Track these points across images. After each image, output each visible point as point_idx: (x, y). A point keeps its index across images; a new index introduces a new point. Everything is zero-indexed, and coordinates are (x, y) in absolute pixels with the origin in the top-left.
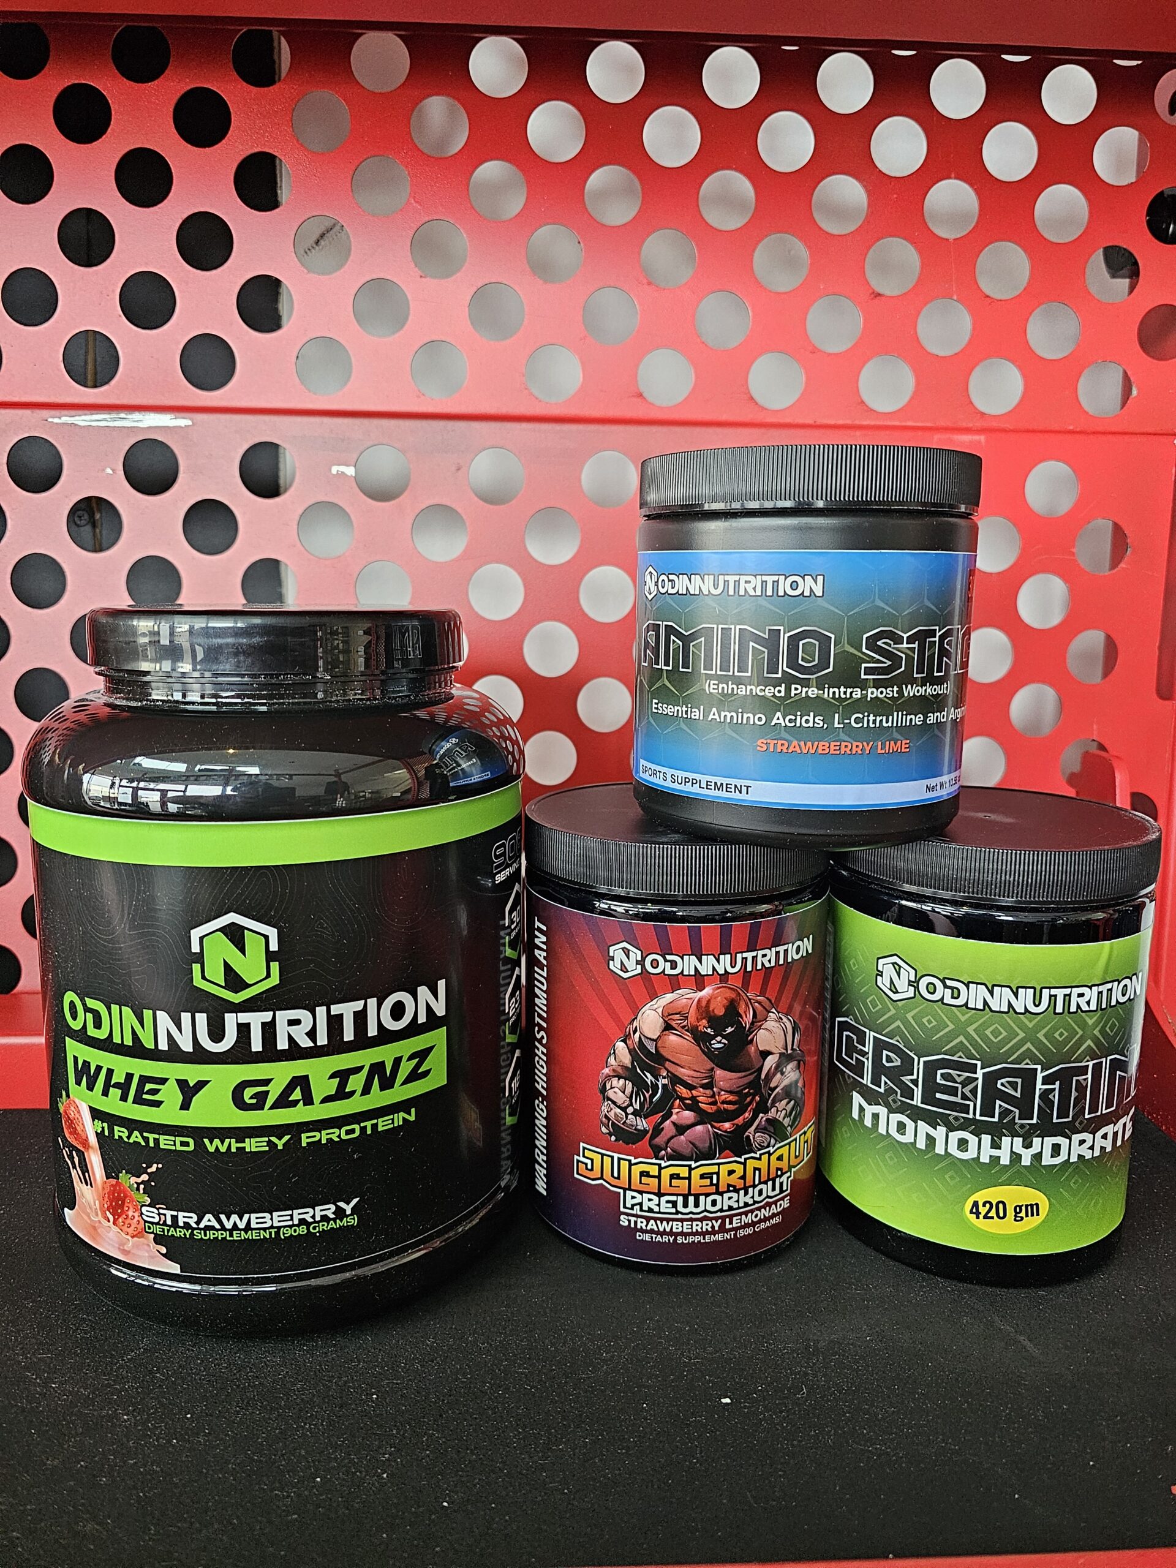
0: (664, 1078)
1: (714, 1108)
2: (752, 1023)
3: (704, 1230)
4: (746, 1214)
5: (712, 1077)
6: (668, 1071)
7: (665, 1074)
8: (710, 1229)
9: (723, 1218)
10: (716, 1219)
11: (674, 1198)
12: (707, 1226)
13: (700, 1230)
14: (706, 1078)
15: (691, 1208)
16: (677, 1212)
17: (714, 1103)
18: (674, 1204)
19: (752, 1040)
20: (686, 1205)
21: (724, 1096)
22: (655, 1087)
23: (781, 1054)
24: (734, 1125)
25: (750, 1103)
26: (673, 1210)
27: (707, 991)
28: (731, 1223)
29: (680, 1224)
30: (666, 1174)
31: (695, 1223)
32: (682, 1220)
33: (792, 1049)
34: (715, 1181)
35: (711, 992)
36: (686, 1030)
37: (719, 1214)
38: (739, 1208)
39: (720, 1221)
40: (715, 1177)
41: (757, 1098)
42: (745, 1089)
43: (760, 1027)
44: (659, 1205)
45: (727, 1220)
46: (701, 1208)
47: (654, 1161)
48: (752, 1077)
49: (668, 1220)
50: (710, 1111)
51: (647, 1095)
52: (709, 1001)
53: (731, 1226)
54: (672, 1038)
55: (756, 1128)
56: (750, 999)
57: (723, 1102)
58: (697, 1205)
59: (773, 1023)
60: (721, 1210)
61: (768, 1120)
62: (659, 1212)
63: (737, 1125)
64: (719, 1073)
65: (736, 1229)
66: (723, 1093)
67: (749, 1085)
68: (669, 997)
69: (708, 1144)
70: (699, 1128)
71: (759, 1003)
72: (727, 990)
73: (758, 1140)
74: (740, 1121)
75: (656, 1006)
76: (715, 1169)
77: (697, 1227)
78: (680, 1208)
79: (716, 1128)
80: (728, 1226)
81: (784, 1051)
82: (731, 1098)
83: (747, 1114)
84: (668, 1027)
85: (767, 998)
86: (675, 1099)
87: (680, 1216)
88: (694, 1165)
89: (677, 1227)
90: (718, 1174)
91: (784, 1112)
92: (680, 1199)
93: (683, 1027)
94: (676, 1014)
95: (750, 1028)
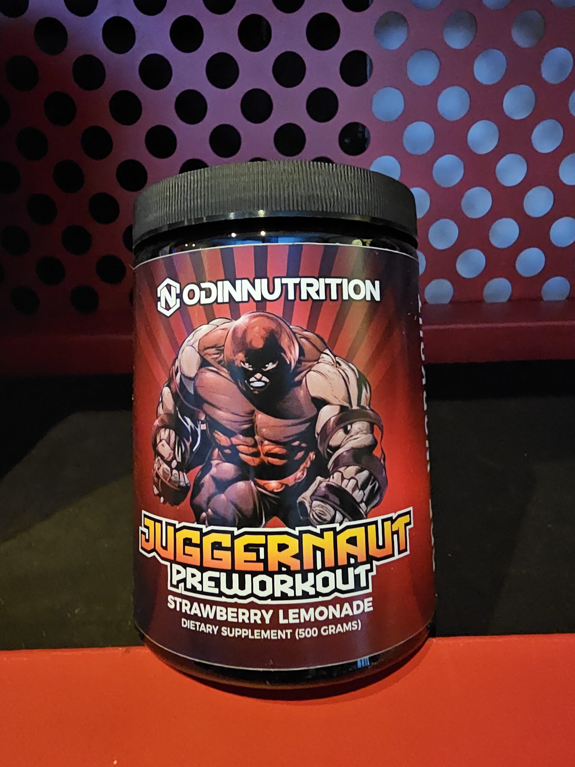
0: (203, 423)
1: (257, 461)
2: (299, 362)
3: (252, 621)
4: (307, 607)
5: (252, 422)
6: (207, 415)
7: (203, 418)
8: (259, 622)
9: (276, 608)
10: (267, 608)
11: (216, 574)
12: (255, 616)
13: (247, 621)
14: (246, 422)
15: (236, 589)
16: (221, 594)
17: (256, 454)
18: (217, 581)
19: (300, 382)
20: (229, 585)
21: (268, 447)
22: (194, 433)
23: (343, 408)
24: (282, 484)
25: (303, 459)
26: (216, 591)
27: (243, 320)
28: (286, 616)
29: (224, 609)
30: (208, 541)
31: (241, 611)
32: (226, 605)
33: (359, 404)
34: (262, 557)
35: (247, 321)
36: (223, 366)
37: (269, 602)
38: (295, 597)
39: (271, 612)
40: (262, 550)
41: (312, 455)
42: (294, 441)
43: (310, 369)
44: (201, 582)
45: (281, 612)
46: (247, 591)
47: (195, 525)
48: (303, 427)
49: (212, 603)
50: (252, 464)
51: (188, 444)
52: (245, 332)
53: (286, 621)
54: (209, 376)
55: (313, 494)
56: (294, 333)
57: (268, 454)
58: (242, 586)
59: (328, 367)
60: (272, 597)
61: (329, 487)
62: (202, 593)
63: (287, 485)
64: (261, 417)
65: (293, 627)
66: (266, 442)
67: (300, 436)
68: (204, 329)
69: (251, 506)
70: (241, 485)
71: (307, 339)
72: (266, 319)
73: (318, 510)
74: (290, 480)
75: (192, 341)
76: (261, 539)
77: (244, 616)
78: (224, 587)
79: (260, 486)
80: (282, 621)
81: (347, 405)
82: (277, 450)
83: (299, 474)
84: (204, 364)
85: (318, 336)
86: (214, 449)
87: (223, 599)
88: (237, 532)
89: (221, 614)
90: (265, 546)
91: (353, 482)
92: (223, 577)
93: (219, 362)
94: (212, 347)
95: (296, 367)
